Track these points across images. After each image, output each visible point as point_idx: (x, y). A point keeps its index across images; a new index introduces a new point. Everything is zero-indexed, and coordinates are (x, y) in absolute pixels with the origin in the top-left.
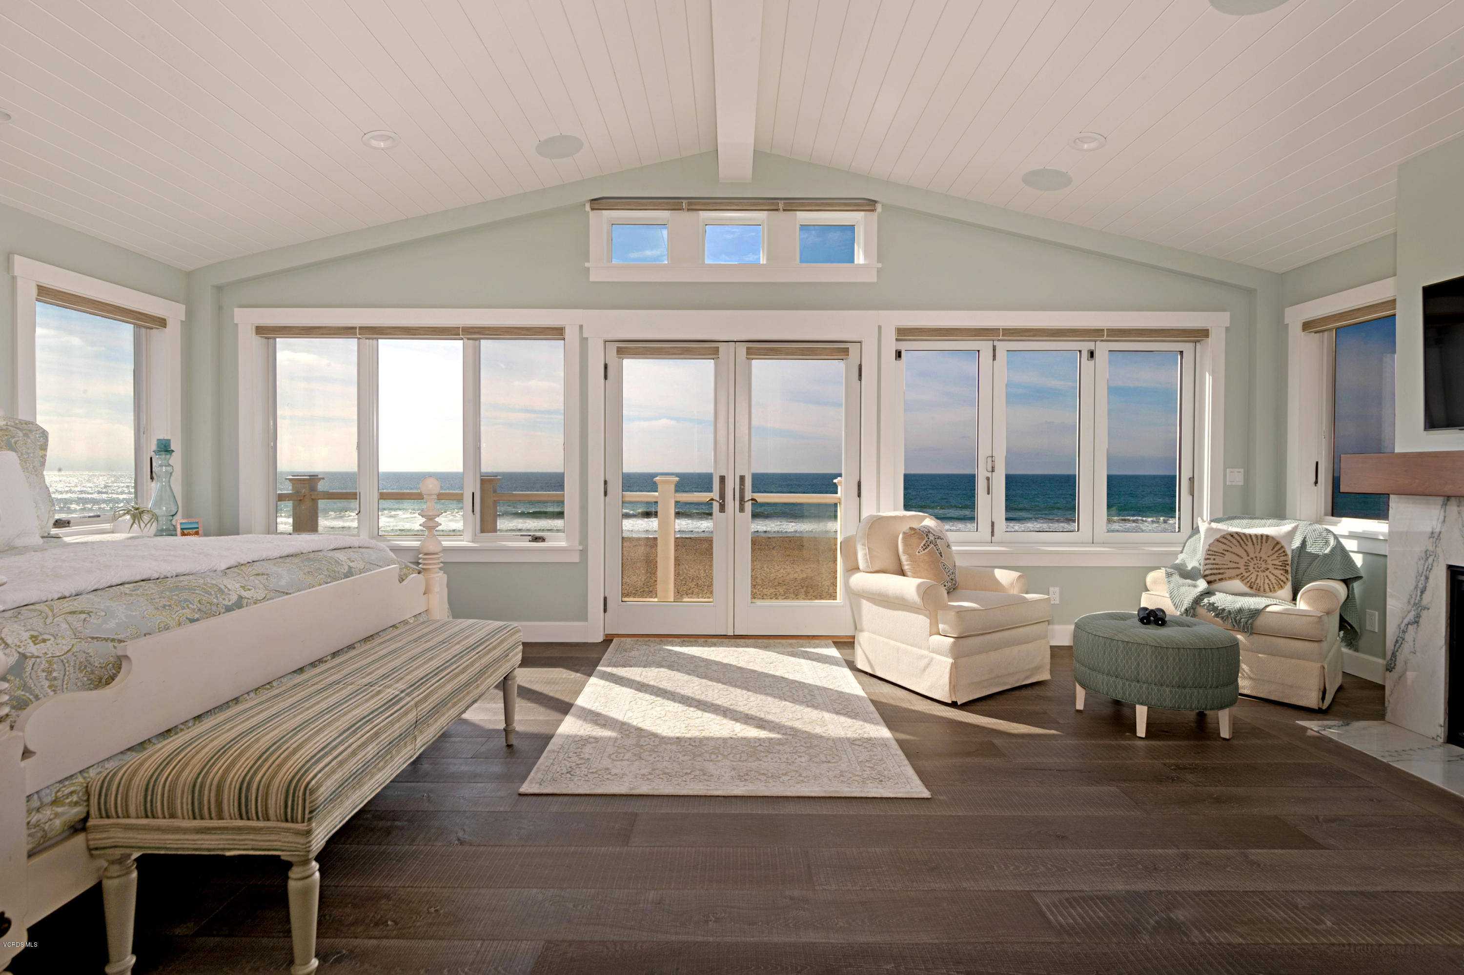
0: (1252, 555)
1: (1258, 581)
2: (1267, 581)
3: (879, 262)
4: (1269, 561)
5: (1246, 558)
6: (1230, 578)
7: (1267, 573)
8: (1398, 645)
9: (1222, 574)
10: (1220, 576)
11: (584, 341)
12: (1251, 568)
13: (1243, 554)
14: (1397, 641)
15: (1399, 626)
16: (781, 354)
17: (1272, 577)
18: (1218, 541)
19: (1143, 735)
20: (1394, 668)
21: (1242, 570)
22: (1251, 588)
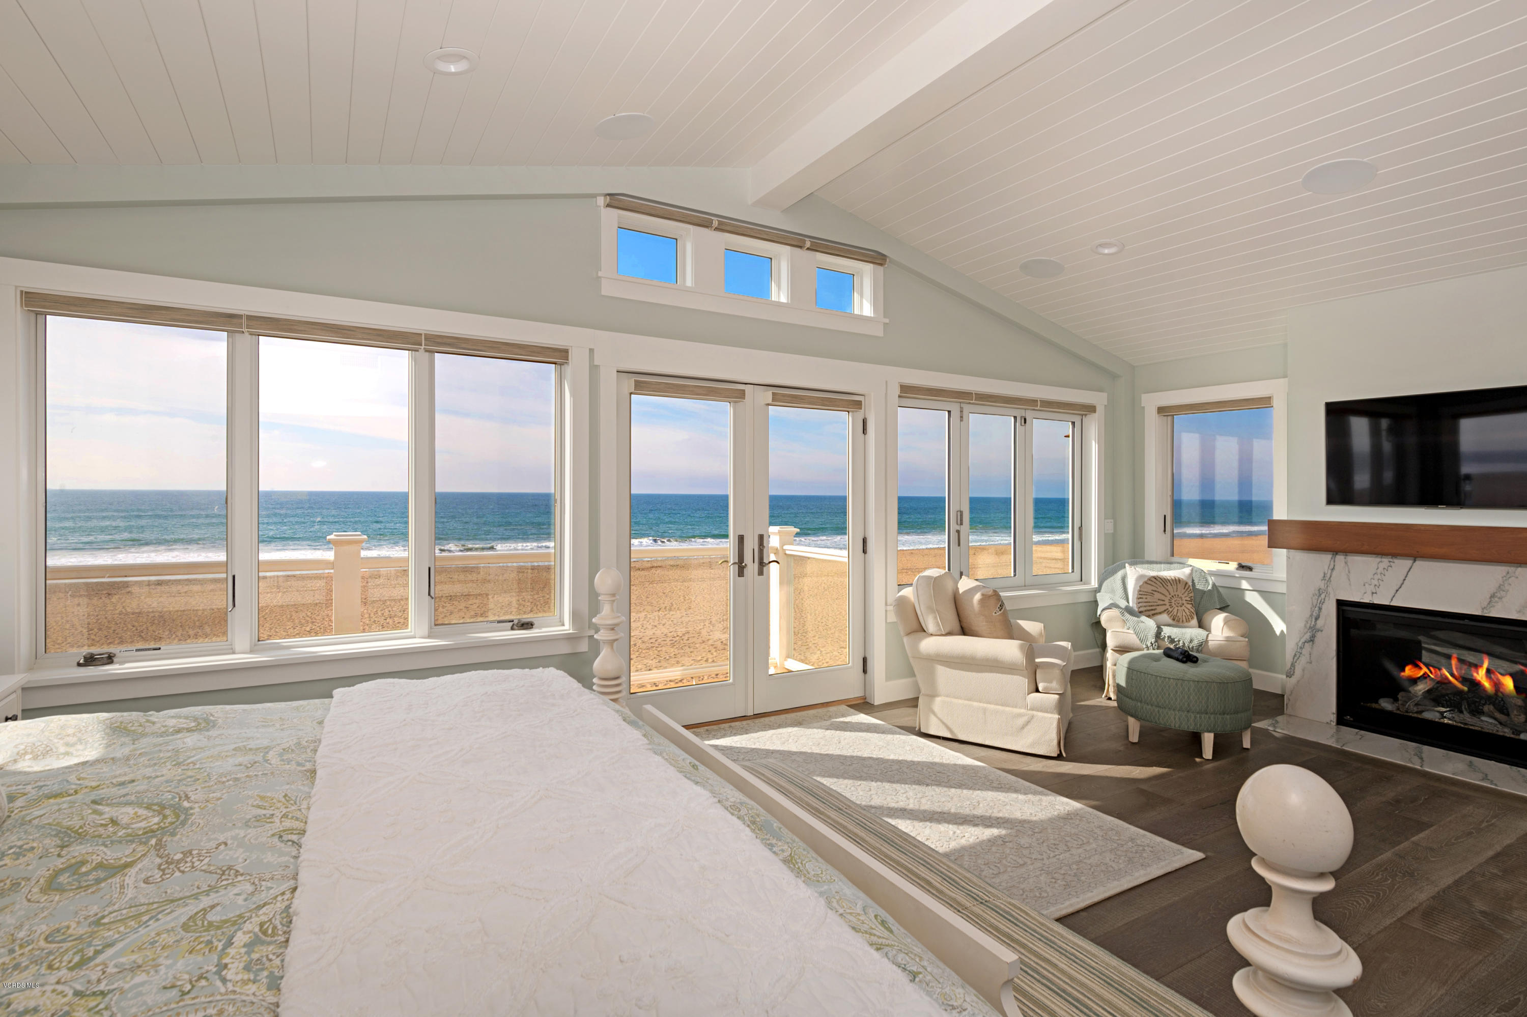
0: (1172, 594)
1: (1179, 614)
2: (1184, 614)
3: (885, 317)
4: (1184, 599)
5: (1169, 596)
6: (1160, 613)
7: (1183, 607)
8: (1296, 658)
9: (1155, 610)
10: (1153, 612)
11: (594, 369)
12: (1173, 605)
13: (1167, 594)
14: (1295, 655)
15: (1297, 644)
16: (804, 403)
17: (1186, 609)
18: (1146, 583)
19: (1210, 758)
20: (1293, 675)
21: (1168, 606)
22: (1174, 620)
